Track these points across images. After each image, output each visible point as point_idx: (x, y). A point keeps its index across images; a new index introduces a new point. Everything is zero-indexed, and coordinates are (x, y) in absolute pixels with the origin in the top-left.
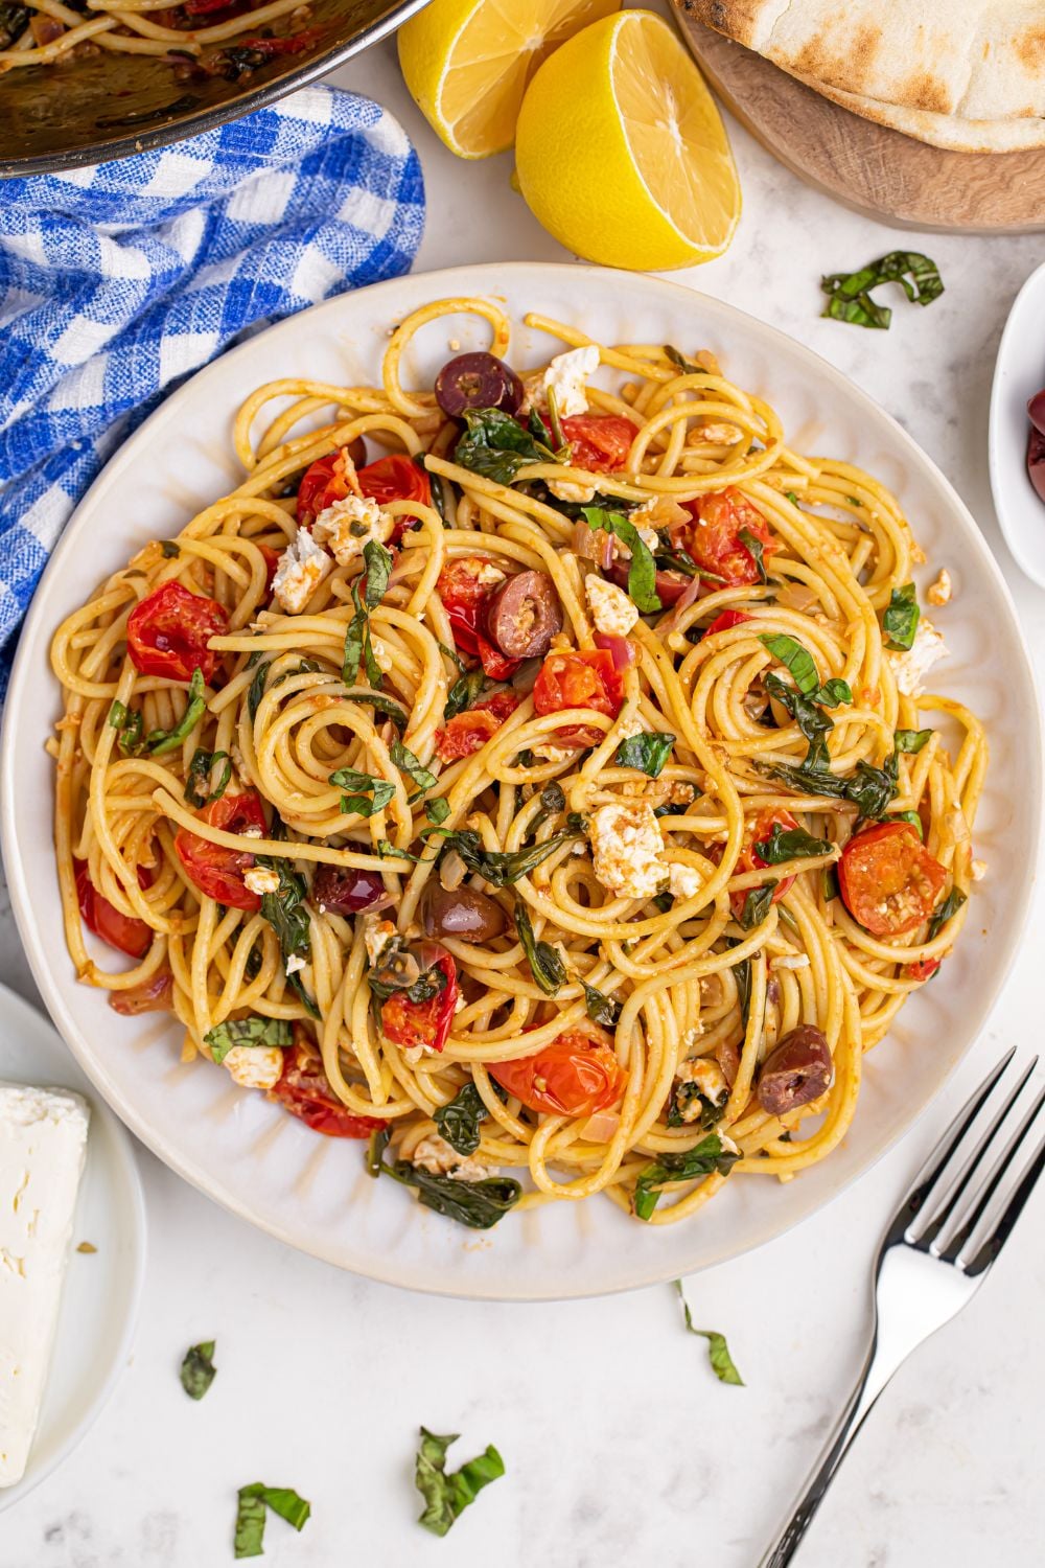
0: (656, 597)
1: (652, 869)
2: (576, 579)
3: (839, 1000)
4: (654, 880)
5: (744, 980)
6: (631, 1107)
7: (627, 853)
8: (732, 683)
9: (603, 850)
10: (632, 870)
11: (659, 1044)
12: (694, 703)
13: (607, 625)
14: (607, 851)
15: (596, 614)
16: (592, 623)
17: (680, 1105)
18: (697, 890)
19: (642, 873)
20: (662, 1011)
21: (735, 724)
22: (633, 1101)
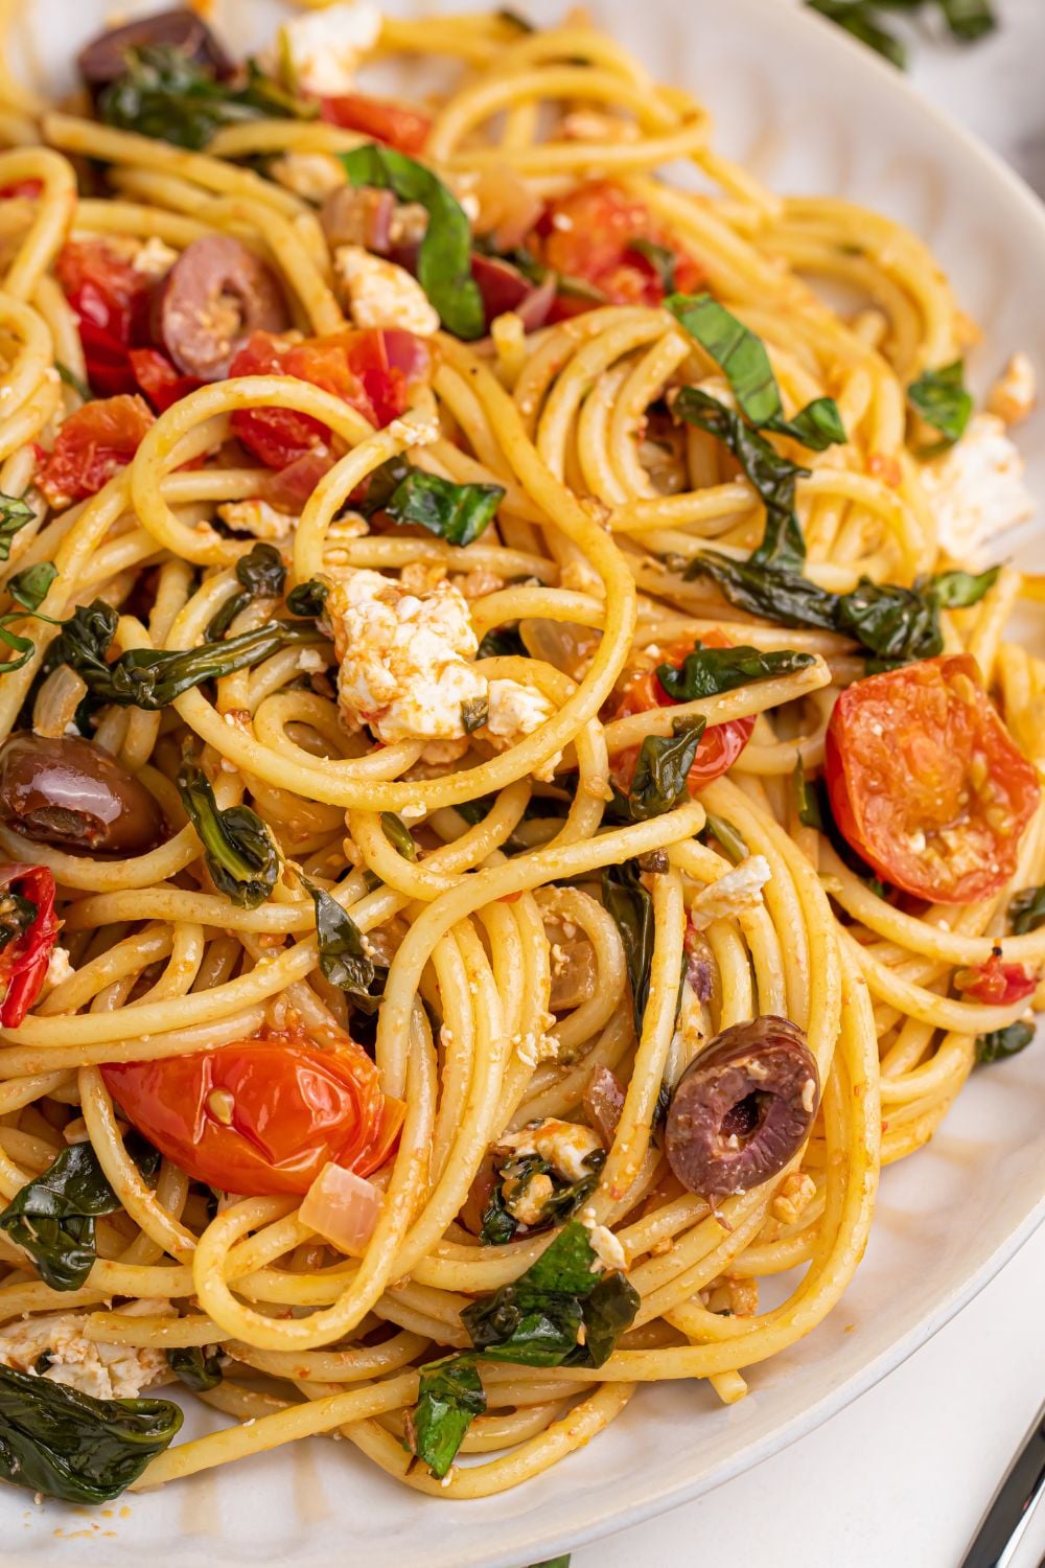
0: (470, 286)
1: (452, 672)
2: (321, 254)
3: (833, 997)
4: (456, 695)
5: (639, 937)
6: (409, 1174)
7: (403, 634)
8: (616, 400)
9: (355, 631)
10: (413, 670)
11: (467, 1042)
12: (543, 437)
13: (375, 310)
14: (364, 632)
15: (355, 293)
16: (347, 314)
17: (507, 1190)
18: (541, 718)
19: (431, 678)
20: (472, 976)
21: (620, 479)
22: (414, 1164)
